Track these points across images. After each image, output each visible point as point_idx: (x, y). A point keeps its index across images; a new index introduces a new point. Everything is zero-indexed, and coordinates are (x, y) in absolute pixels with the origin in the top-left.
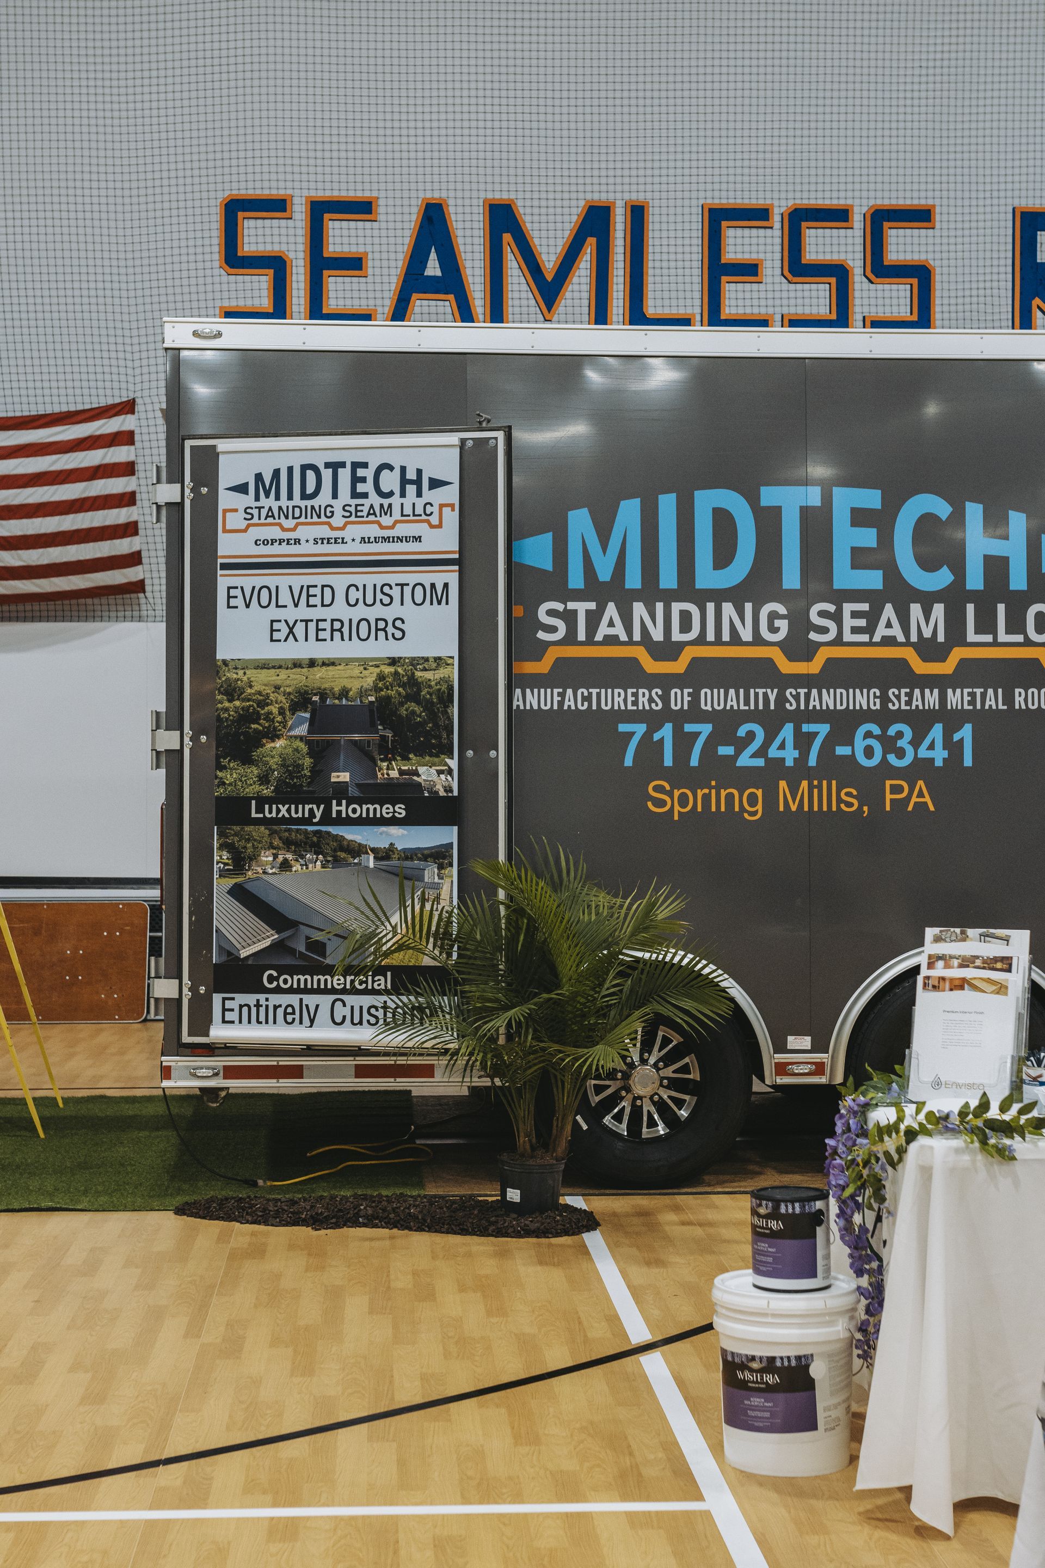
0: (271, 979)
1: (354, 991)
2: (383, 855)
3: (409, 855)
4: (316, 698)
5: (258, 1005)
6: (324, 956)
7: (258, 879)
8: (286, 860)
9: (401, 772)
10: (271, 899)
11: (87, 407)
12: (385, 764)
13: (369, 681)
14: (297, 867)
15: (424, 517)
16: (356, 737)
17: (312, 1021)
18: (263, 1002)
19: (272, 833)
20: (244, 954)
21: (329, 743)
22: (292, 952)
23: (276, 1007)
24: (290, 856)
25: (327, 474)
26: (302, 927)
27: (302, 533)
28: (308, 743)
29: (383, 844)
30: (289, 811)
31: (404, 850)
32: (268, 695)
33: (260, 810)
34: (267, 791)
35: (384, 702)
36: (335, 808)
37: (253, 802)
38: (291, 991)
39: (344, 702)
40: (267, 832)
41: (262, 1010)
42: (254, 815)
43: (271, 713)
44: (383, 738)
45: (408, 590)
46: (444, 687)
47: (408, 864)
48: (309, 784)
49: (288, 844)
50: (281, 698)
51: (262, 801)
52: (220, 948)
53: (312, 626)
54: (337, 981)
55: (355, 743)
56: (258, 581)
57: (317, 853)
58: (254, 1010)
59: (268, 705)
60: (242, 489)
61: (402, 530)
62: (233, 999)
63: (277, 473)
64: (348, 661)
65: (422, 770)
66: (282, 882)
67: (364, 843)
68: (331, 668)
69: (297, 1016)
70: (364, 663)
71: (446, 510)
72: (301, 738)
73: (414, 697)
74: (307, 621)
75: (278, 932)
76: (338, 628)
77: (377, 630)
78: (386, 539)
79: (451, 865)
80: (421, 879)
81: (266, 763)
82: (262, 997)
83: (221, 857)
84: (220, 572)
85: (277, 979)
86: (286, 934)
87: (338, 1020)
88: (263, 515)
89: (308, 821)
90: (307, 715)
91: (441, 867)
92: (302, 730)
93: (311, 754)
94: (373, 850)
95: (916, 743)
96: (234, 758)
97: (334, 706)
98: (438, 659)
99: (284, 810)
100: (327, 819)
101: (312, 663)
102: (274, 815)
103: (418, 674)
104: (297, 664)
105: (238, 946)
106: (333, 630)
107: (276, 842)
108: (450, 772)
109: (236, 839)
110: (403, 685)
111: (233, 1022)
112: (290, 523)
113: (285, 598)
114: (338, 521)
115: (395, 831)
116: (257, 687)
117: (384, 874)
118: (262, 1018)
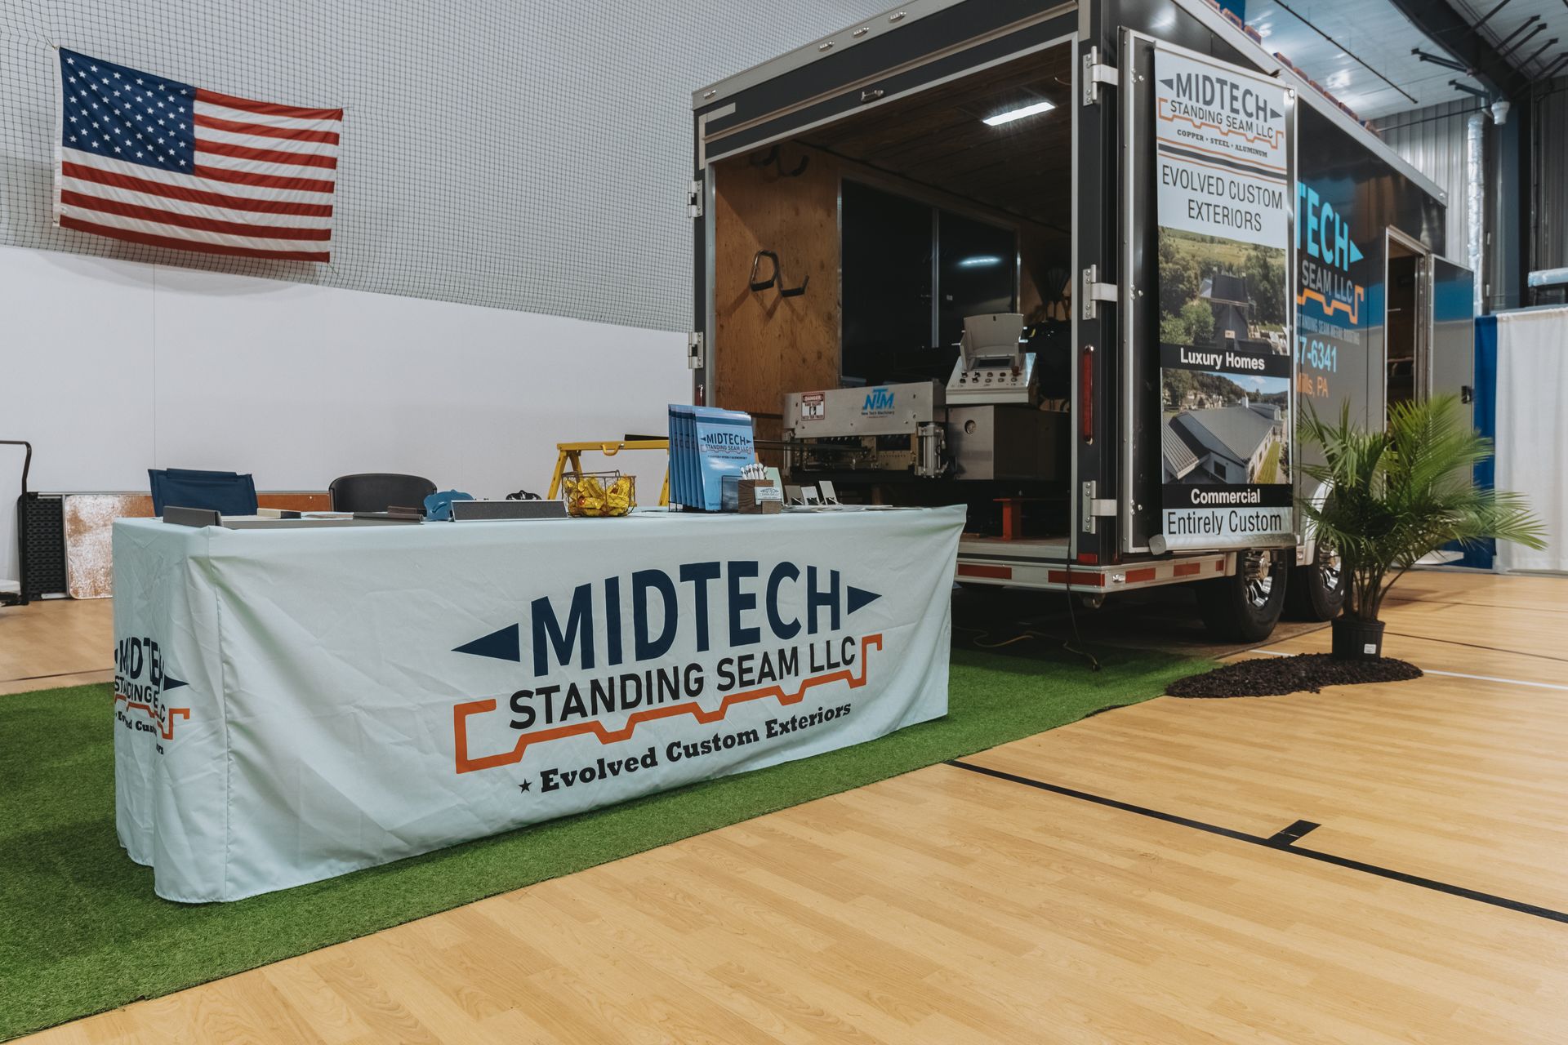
0: (1197, 496)
1: (1240, 505)
2: (1254, 398)
3: (1268, 399)
4: (1215, 269)
5: (1189, 518)
6: (1224, 476)
7: (1186, 414)
8: (1201, 399)
9: (1262, 335)
10: (1194, 430)
11: (304, 106)
12: (1252, 327)
13: (1243, 260)
14: (1208, 405)
15: (1268, 138)
16: (1237, 303)
17: (1220, 529)
18: (1192, 516)
19: (1194, 376)
20: (1180, 475)
21: (1224, 307)
22: (1207, 473)
23: (1199, 519)
24: (1204, 396)
25: (1217, 86)
26: (1212, 454)
27: (1206, 132)
28: (1212, 304)
29: (1252, 390)
30: (1202, 358)
31: (1265, 395)
32: (1188, 262)
33: (1186, 357)
34: (1190, 342)
35: (1251, 277)
36: (1228, 359)
37: (1182, 350)
38: (1208, 506)
39: (1231, 275)
40: (1190, 375)
41: (1192, 521)
42: (1183, 360)
43: (1190, 277)
44: (1251, 306)
45: (1261, 192)
46: (1281, 272)
47: (1266, 405)
48: (1213, 338)
49: (1203, 385)
50: (1196, 265)
51: (1188, 349)
52: (1166, 470)
53: (1211, 208)
54: (1233, 497)
55: (1237, 308)
56: (1182, 165)
57: (1219, 394)
58: (1187, 521)
59: (1188, 269)
60: (1169, 83)
61: (1258, 145)
62: (1174, 513)
63: (1189, 76)
64: (1232, 242)
65: (1272, 334)
66: (1199, 416)
67: (1243, 387)
68: (1223, 246)
69: (1211, 526)
70: (1239, 244)
71: (1280, 136)
72: (1207, 300)
73: (1266, 277)
74: (1208, 205)
75: (1199, 458)
76: (1227, 215)
77: (1246, 221)
78: (1250, 150)
79: (1287, 407)
80: (1273, 419)
81: (1188, 318)
82: (1191, 511)
83: (1165, 394)
84: (1159, 151)
85: (1199, 496)
86: (1203, 459)
87: (1234, 528)
88: (1182, 111)
89: (1212, 368)
90: (1210, 282)
91: (1282, 410)
92: (1207, 294)
93: (1214, 314)
94: (1249, 394)
95: (1324, 355)
96: (1170, 312)
97: (1225, 276)
98: (1277, 250)
99: (1199, 356)
100: (1224, 369)
101: (1212, 240)
102: (1193, 362)
103: (1268, 260)
104: (1203, 239)
105: (1177, 469)
106: (1224, 216)
107: (1196, 384)
108: (1285, 337)
109: (1173, 379)
110: (1261, 267)
111: (1175, 533)
112: (1198, 122)
113: (1196, 185)
114: (1225, 128)
115: (1259, 379)
116: (1182, 254)
117: (1254, 413)
118: (1192, 529)
